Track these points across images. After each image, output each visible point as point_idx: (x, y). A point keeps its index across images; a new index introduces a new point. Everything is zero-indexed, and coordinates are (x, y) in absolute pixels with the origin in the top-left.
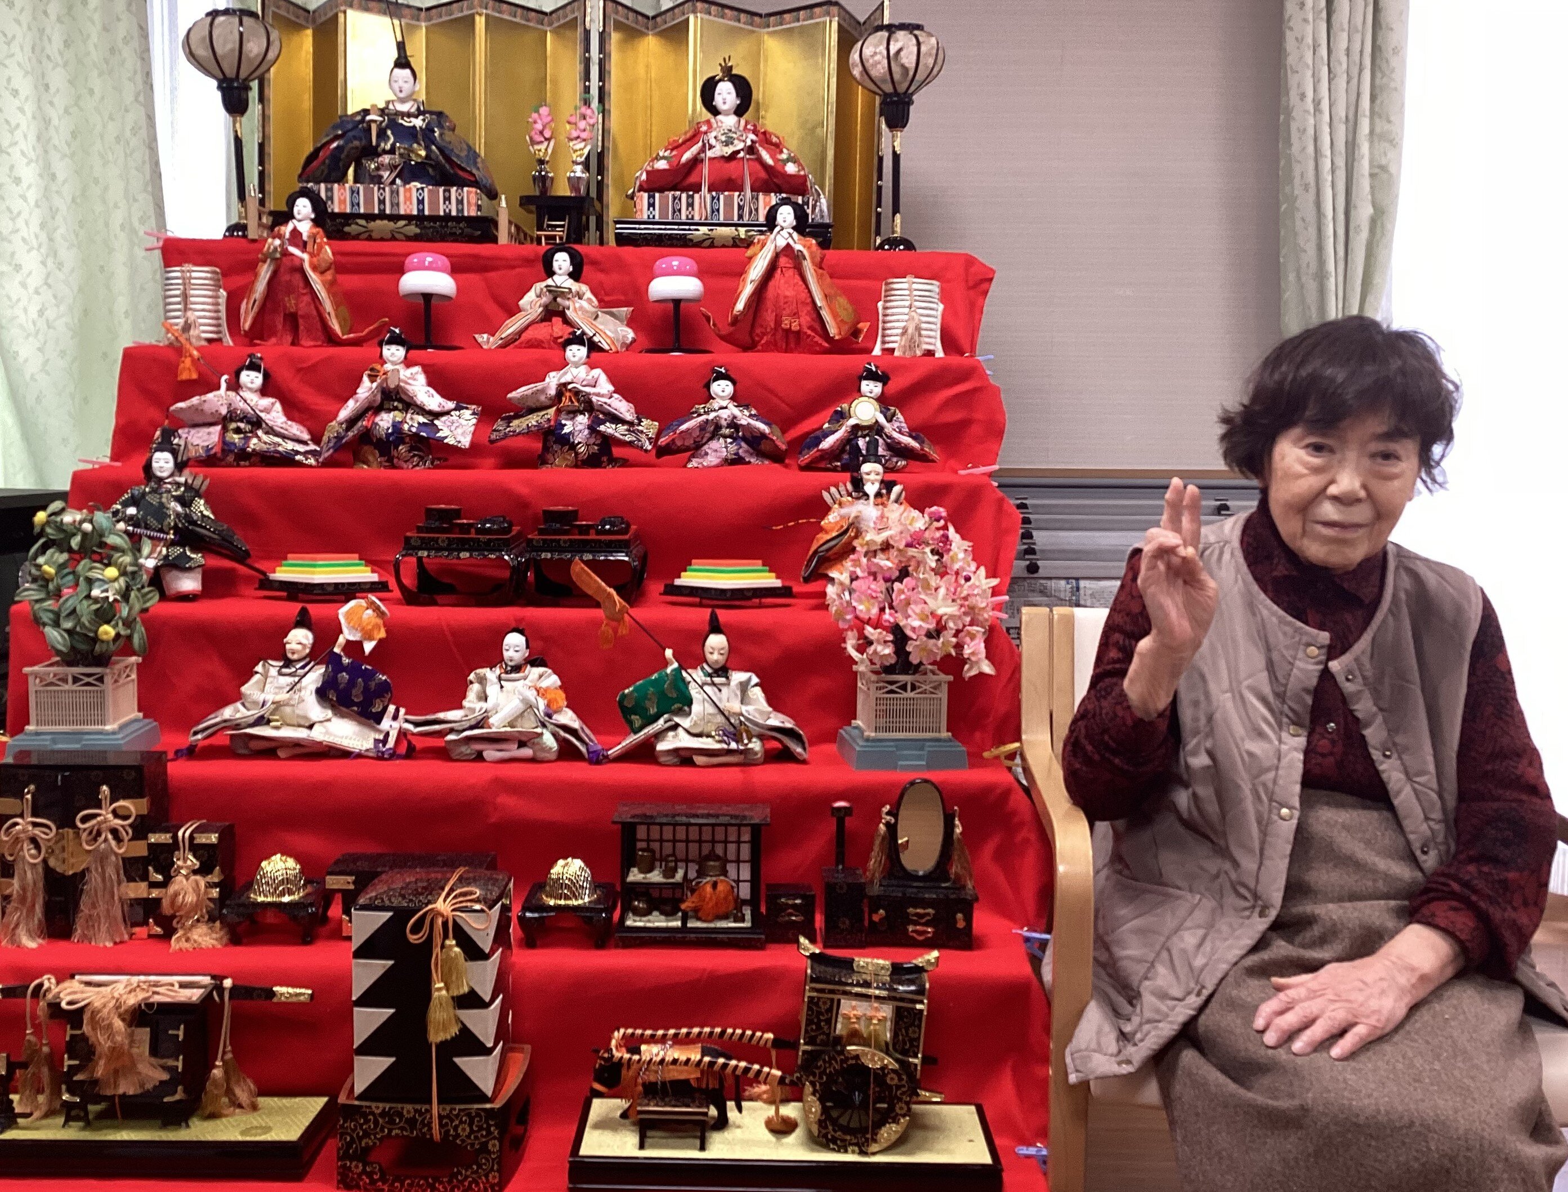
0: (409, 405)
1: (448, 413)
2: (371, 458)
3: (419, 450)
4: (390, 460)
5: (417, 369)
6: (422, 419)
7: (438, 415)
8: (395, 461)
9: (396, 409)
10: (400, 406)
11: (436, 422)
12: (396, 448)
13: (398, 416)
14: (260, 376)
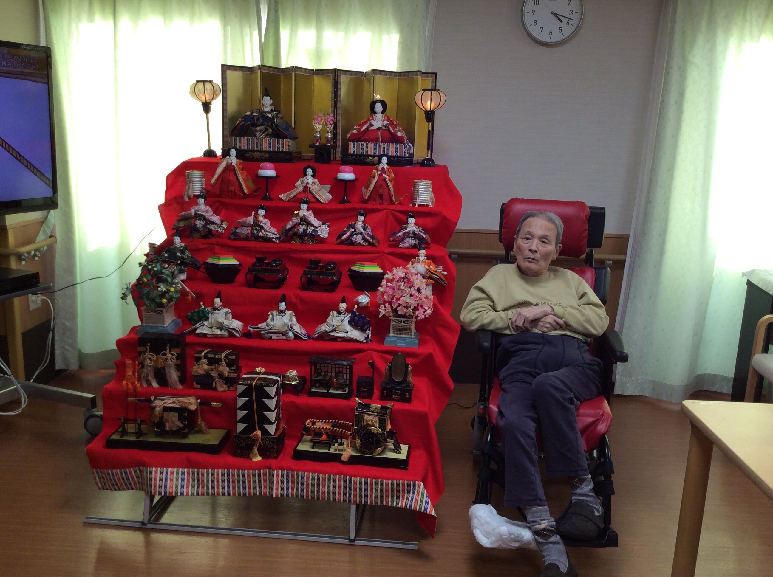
0: (309, 224)
1: (320, 226)
2: (296, 240)
3: (312, 238)
4: (302, 241)
5: (311, 212)
6: (313, 229)
7: (317, 227)
8: (304, 241)
9: (304, 225)
10: (306, 224)
11: (317, 229)
12: (305, 237)
13: (305, 227)
14: (264, 211)
